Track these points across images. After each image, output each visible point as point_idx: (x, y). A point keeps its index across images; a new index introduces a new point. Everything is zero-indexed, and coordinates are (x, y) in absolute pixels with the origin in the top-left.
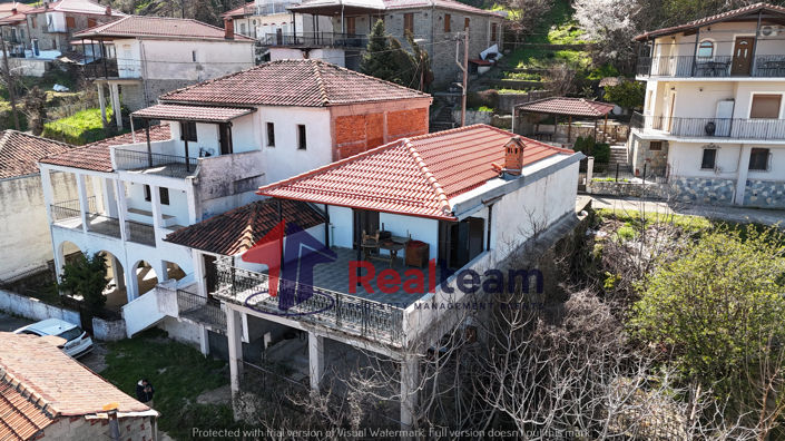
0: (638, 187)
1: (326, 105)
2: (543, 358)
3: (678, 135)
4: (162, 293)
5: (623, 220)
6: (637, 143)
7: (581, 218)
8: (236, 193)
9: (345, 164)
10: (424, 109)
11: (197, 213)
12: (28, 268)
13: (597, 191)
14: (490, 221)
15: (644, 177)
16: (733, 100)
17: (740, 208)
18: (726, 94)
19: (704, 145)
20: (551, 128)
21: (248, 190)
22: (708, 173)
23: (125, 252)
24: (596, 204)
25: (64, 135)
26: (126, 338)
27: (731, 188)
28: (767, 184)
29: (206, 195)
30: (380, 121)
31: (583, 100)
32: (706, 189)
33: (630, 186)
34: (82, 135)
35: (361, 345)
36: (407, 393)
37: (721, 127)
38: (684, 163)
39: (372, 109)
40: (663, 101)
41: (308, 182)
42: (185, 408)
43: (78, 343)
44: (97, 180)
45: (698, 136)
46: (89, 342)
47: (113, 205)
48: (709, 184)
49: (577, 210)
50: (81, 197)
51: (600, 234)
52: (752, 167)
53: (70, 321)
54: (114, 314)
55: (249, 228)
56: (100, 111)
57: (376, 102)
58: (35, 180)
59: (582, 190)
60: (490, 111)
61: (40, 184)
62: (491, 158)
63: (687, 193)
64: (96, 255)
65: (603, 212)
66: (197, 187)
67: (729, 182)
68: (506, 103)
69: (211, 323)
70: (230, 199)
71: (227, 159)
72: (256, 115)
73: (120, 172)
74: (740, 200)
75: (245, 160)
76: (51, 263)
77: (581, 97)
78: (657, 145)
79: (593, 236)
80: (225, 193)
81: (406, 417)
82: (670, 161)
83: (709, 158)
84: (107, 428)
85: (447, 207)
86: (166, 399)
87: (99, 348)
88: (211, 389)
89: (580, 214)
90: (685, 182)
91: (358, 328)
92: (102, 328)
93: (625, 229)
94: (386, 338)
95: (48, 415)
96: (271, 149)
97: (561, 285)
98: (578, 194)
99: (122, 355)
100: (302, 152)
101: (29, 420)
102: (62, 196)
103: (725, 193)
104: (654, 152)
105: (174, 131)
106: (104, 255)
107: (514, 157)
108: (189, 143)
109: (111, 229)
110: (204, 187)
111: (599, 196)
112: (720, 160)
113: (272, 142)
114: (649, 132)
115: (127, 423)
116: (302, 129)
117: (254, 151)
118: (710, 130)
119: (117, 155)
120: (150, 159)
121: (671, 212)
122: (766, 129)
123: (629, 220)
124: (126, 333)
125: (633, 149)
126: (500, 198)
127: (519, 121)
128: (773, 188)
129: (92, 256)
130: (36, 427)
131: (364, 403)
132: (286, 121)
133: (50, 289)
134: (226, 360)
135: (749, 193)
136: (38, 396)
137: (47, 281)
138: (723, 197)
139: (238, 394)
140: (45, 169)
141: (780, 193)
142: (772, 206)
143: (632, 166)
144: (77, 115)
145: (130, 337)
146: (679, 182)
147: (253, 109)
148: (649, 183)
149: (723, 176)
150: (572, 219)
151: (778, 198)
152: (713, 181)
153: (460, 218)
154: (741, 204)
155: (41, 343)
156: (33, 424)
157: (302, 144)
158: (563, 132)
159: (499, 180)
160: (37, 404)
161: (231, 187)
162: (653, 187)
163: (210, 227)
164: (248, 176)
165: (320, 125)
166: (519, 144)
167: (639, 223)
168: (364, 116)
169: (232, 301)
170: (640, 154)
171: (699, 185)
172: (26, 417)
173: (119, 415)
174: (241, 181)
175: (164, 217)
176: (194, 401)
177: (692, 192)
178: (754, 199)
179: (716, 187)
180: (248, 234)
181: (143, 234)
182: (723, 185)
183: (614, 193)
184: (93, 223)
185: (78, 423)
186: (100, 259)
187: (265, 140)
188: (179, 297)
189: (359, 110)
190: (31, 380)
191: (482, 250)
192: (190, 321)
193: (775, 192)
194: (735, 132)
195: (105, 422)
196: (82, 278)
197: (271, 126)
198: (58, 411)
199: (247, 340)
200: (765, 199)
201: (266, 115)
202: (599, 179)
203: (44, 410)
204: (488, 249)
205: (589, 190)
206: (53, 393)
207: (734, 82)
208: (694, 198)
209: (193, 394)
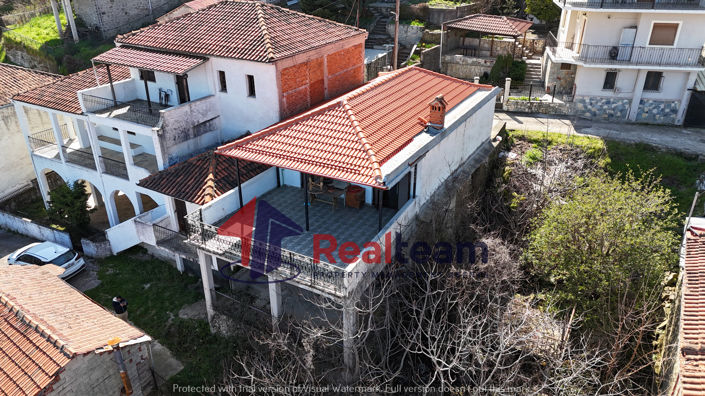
0: (548, 106)
1: (271, 61)
2: (453, 298)
3: (585, 62)
4: (140, 226)
5: (531, 141)
6: (549, 63)
7: (495, 144)
8: (195, 136)
9: (291, 124)
10: (360, 45)
11: (164, 159)
12: (16, 188)
13: (512, 108)
14: (415, 172)
15: (553, 94)
16: (636, 27)
17: (633, 124)
18: (630, 22)
19: (607, 69)
20: (476, 42)
21: (206, 132)
22: (609, 94)
23: (103, 185)
24: (511, 124)
25: (25, 47)
26: (112, 256)
27: (627, 106)
28: (657, 103)
29: (169, 142)
30: (320, 64)
31: (505, 18)
32: (605, 107)
33: (540, 104)
34: (41, 48)
35: (310, 289)
37: (623, 53)
38: (588, 84)
39: (313, 55)
40: (576, 22)
41: (261, 142)
42: (170, 321)
43: (73, 264)
44: (68, 119)
45: (602, 61)
46: (82, 262)
47: (84, 137)
48: (608, 103)
49: (492, 137)
50: (53, 126)
51: (512, 155)
52: (647, 87)
53: (63, 244)
54: (98, 234)
55: (211, 176)
56: (54, 17)
57: (316, 48)
58: (10, 110)
59: (499, 108)
60: (421, 26)
61: (15, 113)
63: (589, 111)
64: (76, 183)
65: (514, 133)
66: (161, 137)
67: (625, 101)
68: (436, 16)
69: (185, 252)
70: (191, 142)
71: (186, 108)
72: (208, 64)
73: (90, 115)
74: (633, 117)
75: (200, 106)
76: (35, 181)
77: (503, 14)
78: (565, 66)
79: (505, 158)
80: (186, 137)
82: (577, 82)
83: (610, 80)
84: (112, 355)
85: (379, 177)
86: (154, 312)
87: (91, 265)
88: (190, 303)
89: (495, 140)
90: (588, 101)
91: (308, 278)
92: (90, 248)
93: (532, 151)
94: (331, 289)
95: (65, 354)
96: (223, 94)
97: (472, 226)
98: (496, 111)
99: (111, 271)
100: (251, 99)
101: (51, 359)
102: (37, 131)
103: (621, 111)
104: (565, 71)
105: (135, 74)
106: (83, 182)
107: (438, 114)
108: (149, 83)
109: (83, 158)
110: (167, 135)
111: (513, 114)
112: (620, 82)
113: (224, 88)
114: (563, 54)
115: (127, 349)
116: (251, 79)
117: (210, 96)
118: (614, 54)
119: (85, 100)
120: (115, 102)
121: (573, 132)
122: (661, 56)
123: (535, 141)
124: (111, 250)
125: (546, 67)
126: (424, 155)
127: (447, 36)
128: (662, 106)
129: (71, 183)
130: (58, 365)
132: (237, 71)
133: (38, 204)
134: (199, 276)
135: (641, 111)
136: (55, 337)
137: (34, 197)
138: (619, 114)
139: (213, 318)
140: (18, 105)
141: (667, 110)
142: (659, 122)
143: (544, 82)
144: (33, 21)
145: (115, 254)
146: (583, 101)
147: (204, 58)
148: (556, 101)
149: (620, 95)
150: (487, 146)
151: (666, 115)
152: (612, 100)
153: (390, 187)
154: (634, 120)
155: (43, 273)
156: (55, 362)
157: (252, 92)
158: (486, 45)
159: (424, 134)
160: (55, 344)
161: (191, 131)
162: (560, 105)
163: (177, 174)
164: (206, 119)
165: (267, 77)
166: (442, 104)
167: (544, 143)
168: (305, 64)
169: (203, 249)
170: (552, 73)
171: (600, 104)
172: (48, 356)
173: (121, 345)
174: (200, 125)
175: (133, 146)
176: (176, 315)
177: (593, 110)
178: (645, 115)
179: (613, 105)
180: (210, 183)
181: (116, 167)
182: (620, 103)
183: (527, 110)
184: (68, 151)
185: (89, 356)
186: (80, 186)
187: (218, 86)
188: (155, 230)
189: (301, 59)
190: (45, 319)
191: (409, 198)
192: (163, 248)
193: (663, 110)
194: (634, 59)
195: (110, 352)
196: (67, 205)
197: (222, 74)
198: (74, 352)
199: (216, 268)
200: (654, 115)
201: (217, 64)
202: (514, 98)
203: (62, 349)
204: (414, 197)
205: (505, 108)
206: (66, 332)
207: (638, 14)
208: (595, 114)
209: (176, 308)
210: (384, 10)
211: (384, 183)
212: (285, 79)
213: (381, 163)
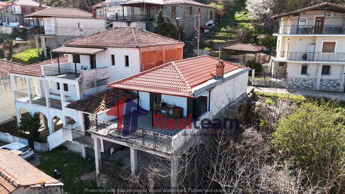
0: (274, 82)
1: (137, 47)
2: (233, 157)
3: (291, 60)
4: (65, 131)
5: (267, 97)
6: (273, 63)
7: (249, 96)
8: (97, 86)
9: (146, 73)
10: (180, 49)
11: (80, 95)
12: (5, 120)
13: (256, 84)
14: (210, 98)
15: (276, 78)
16: (315, 44)
17: (318, 91)
18: (312, 42)
19: (302, 64)
20: (236, 57)
21: (103, 84)
22: (304, 76)
23: (48, 112)
24: (256, 90)
25: (21, 60)
26: (49, 151)
27: (314, 83)
28: (329, 81)
29: (84, 87)
30: (161, 54)
31: (250, 44)
32: (303, 83)
33: (270, 82)
34: (29, 60)
35: (153, 153)
36: (173, 174)
37: (309, 56)
38: (294, 72)
39: (158, 48)
40: (284, 45)
41: (130, 81)
42: (75, 181)
43: (28, 153)
44: (35, 80)
45: (300, 60)
46: (32, 152)
47: (43, 92)
48: (304, 81)
49: (248, 93)
50: (28, 88)
51: (258, 103)
52: (323, 73)
53: (24, 143)
54: (43, 139)
55: (104, 101)
56: (37, 49)
57: (159, 45)
58: (8, 80)
59: (250, 84)
60: (210, 49)
61: (10, 82)
62: (210, 70)
63: (295, 85)
64: (35, 114)
65: (259, 93)
66: (80, 83)
67: (313, 80)
68: (216, 45)
69: (87, 144)
70: (95, 88)
71: (94, 71)
72: (106, 51)
73: (46, 77)
75: (102, 71)
76: (15, 117)
77: (249, 43)
78: (282, 64)
79: (255, 104)
80: (93, 86)
81: (173, 184)
82: (288, 71)
83: (304, 70)
84: (41, 191)
85: (191, 92)
86: (67, 177)
87: (37, 155)
88: (87, 173)
89: (249, 94)
90: (294, 80)
91: (152, 145)
92: (38, 146)
93: (268, 100)
94: (164, 150)
95: (14, 185)
96: (113, 66)
97: (241, 125)
98: (248, 85)
99: (47, 158)
100: (127, 68)
101: (5, 188)
102: (20, 87)
103: (312, 85)
104: (281, 67)
105: (70, 58)
106: (39, 113)
107: (220, 70)
108: (77, 64)
109: (42, 102)
110: (83, 83)
111: (257, 86)
112: (309, 70)
113: (113, 63)
114: (279, 58)
115: (49, 189)
116: (127, 57)
117: (106, 67)
118: (305, 57)
119: (44, 69)
120: (59, 71)
121: (288, 93)
122: (329, 57)
123: (270, 97)
124: (49, 148)
125: (272, 66)
126: (214, 87)
127: (222, 53)
128: (332, 82)
129: (33, 114)
130: (9, 191)
131: (155, 179)
132: (120, 54)
133: (14, 129)
134: (94, 160)
135: (322, 85)
136: (9, 177)
137: (13, 125)
138: (310, 86)
139: (99, 175)
140: (12, 75)
141: (335, 84)
142: (331, 90)
143: (271, 73)
144: (27, 51)
145: (51, 150)
146: (292, 80)
147: (105, 49)
148: (279, 81)
149: (310, 77)
150: (245, 96)
151: (334, 87)
152: (306, 79)
153: (197, 97)
154: (318, 89)
155: (11, 153)
156: (7, 190)
157: (127, 64)
158: (241, 58)
159: (213, 80)
160: (9, 181)
161: (95, 83)
162: (280, 82)
163: (86, 101)
164: (103, 78)
165: (135, 56)
166: (222, 64)
167: (275, 98)
168: (154, 52)
169: (96, 134)
170: (275, 68)
171: (300, 81)
173: (46, 185)
174: (100, 80)
175: (66, 96)
176: (79, 178)
177: (297, 84)
178: (324, 87)
179: (307, 82)
180: (103, 104)
181: (56, 104)
182: (311, 81)
183: (264, 85)
184: (33, 99)
185: (27, 189)
186: (37, 115)
187: (111, 62)
188: (72, 132)
189: (152, 49)
190: (6, 170)
191: (206, 111)
192: (78, 143)
193: (333, 84)
194: (315, 58)
195: (39, 188)
196: (29, 124)
197: (113, 56)
198: (18, 184)
199: (103, 151)
200: (329, 87)
201: (111, 51)
202: (257, 79)
203: (13, 183)
204: (209, 110)
205: (253, 84)
206: (17, 176)
207: (315, 37)
208: (298, 87)
209: (79, 175)
210: (192, 44)
211: (193, 95)
212: (143, 57)
213: (192, 87)
